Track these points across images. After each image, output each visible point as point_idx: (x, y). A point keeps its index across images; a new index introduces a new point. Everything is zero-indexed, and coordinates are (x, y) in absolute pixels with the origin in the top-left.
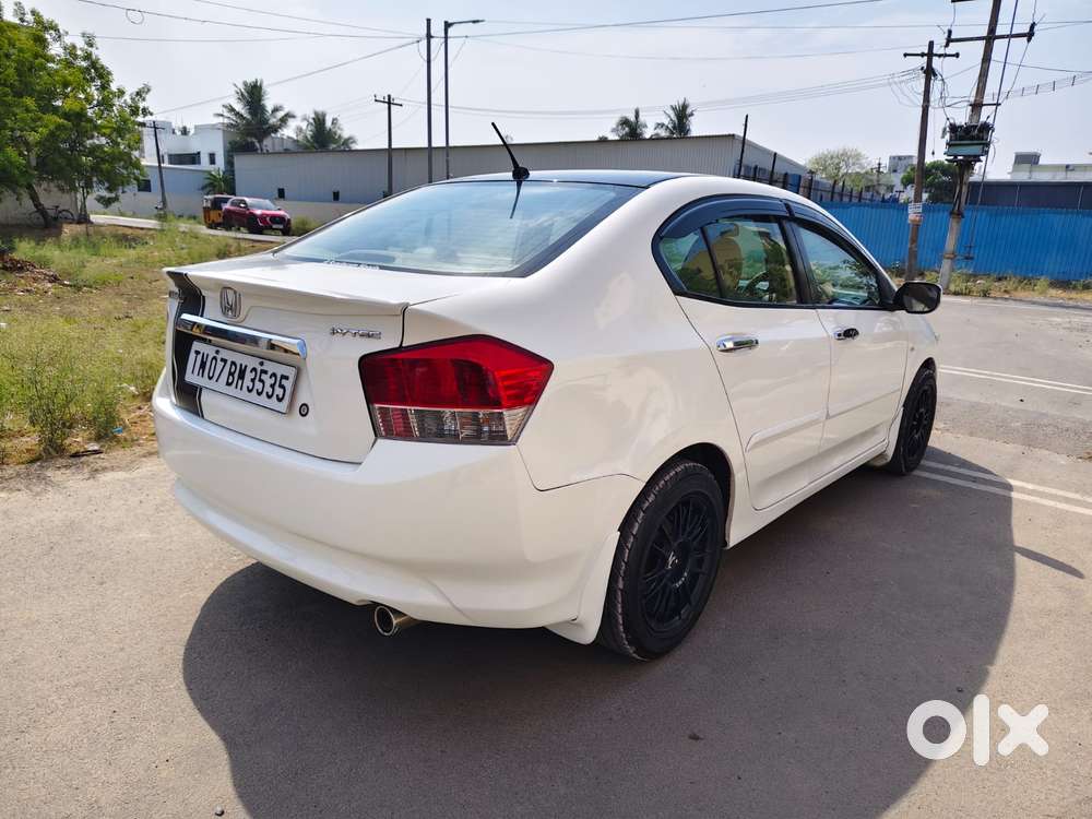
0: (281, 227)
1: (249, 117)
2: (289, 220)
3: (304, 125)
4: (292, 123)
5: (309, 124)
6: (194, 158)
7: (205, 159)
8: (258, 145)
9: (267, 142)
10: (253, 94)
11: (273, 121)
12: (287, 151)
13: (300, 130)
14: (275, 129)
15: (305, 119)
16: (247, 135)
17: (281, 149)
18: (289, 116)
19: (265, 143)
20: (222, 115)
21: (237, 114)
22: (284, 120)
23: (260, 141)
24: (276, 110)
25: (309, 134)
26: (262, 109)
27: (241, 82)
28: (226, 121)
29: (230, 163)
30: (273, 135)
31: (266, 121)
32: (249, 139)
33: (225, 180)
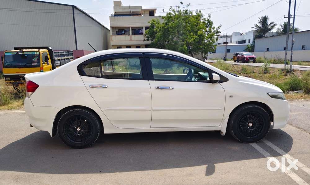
0: (252, 60)
1: (261, 27)
2: (255, 58)
3: (280, 27)
4: (276, 27)
5: (282, 26)
6: (244, 42)
7: (247, 41)
8: (263, 35)
9: (267, 34)
10: (264, 20)
11: (269, 27)
12: (273, 36)
13: (278, 29)
14: (270, 30)
15: (281, 25)
16: (261, 33)
17: (271, 36)
18: (275, 25)
19: (266, 34)
20: (254, 28)
21: (258, 27)
22: (273, 27)
23: (265, 34)
24: (271, 24)
25: (281, 30)
26: (267, 24)
27: (261, 17)
28: (255, 29)
29: (254, 42)
30: (269, 32)
31: (267, 28)
32: (261, 34)
33: (252, 47)
